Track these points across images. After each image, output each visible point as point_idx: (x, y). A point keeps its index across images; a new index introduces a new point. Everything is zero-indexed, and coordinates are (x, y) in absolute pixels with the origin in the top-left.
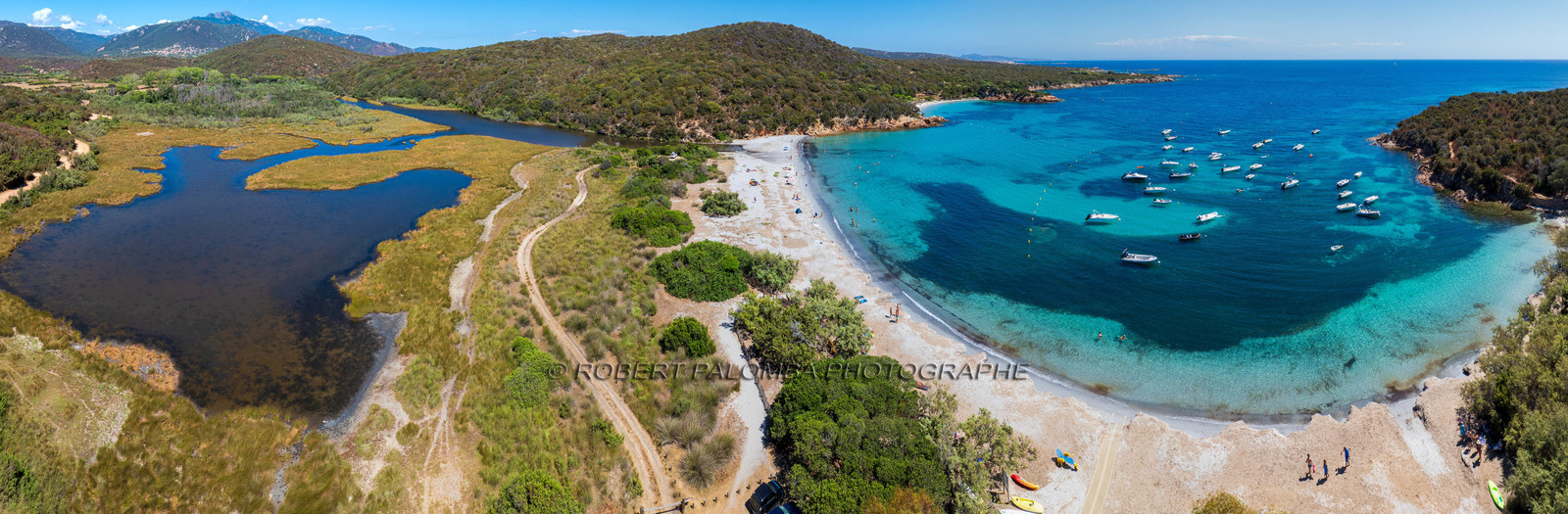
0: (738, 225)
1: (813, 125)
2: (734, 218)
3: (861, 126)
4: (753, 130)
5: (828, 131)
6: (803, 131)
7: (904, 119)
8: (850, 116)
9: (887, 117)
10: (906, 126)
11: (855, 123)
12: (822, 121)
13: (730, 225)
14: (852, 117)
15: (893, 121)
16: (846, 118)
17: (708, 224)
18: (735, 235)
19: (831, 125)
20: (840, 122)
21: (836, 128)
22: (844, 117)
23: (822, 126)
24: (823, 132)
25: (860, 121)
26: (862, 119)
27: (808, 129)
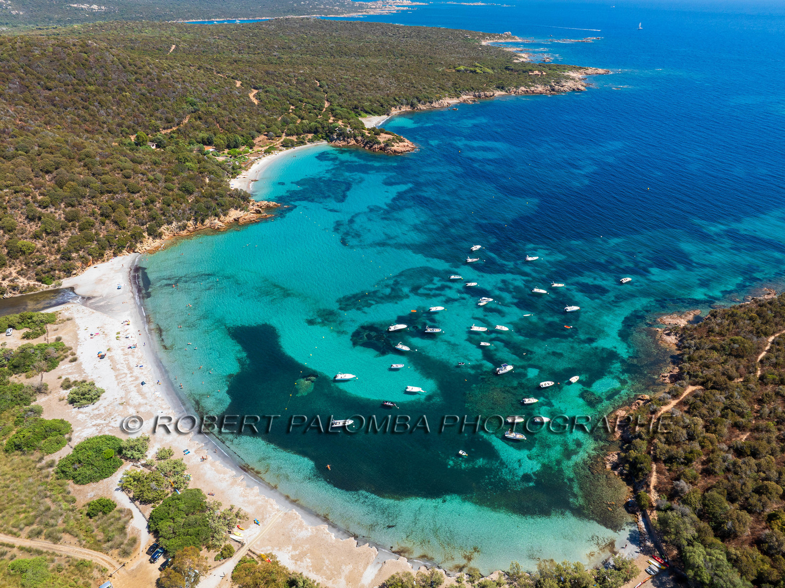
0: (102, 411)
1: (141, 242)
2: (97, 403)
3: (191, 228)
4: (78, 264)
5: (158, 242)
6: (132, 249)
7: (234, 214)
8: (178, 221)
9: (216, 215)
10: (237, 220)
11: (184, 228)
12: (149, 234)
13: (96, 412)
14: (180, 221)
15: (222, 218)
16: (174, 224)
17: (80, 416)
18: (103, 422)
19: (160, 236)
20: (168, 229)
21: (166, 238)
22: (171, 223)
23: (151, 238)
24: (152, 245)
25: (189, 224)
26: (191, 222)
27: (136, 247)
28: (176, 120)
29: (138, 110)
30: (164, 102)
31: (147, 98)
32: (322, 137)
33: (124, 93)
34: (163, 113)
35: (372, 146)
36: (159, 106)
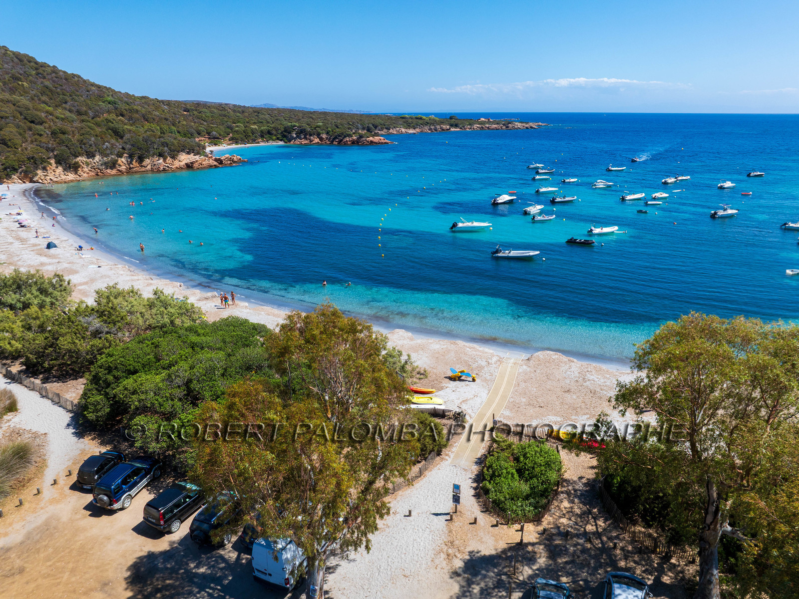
1: (44, 169)
3: (123, 168)
5: (71, 176)
6: (28, 176)
7: (184, 158)
8: (103, 154)
9: (161, 155)
10: (189, 166)
11: (113, 165)
12: (58, 163)
14: (107, 156)
15: (169, 160)
16: (97, 158)
19: (75, 168)
20: (88, 164)
21: (85, 175)
22: (93, 156)
23: (60, 169)
24: (63, 177)
25: (119, 162)
26: (123, 160)
27: (36, 175)
28: (91, 113)
29: (39, 100)
30: (74, 97)
31: (51, 91)
32: (278, 139)
33: (20, 83)
34: (74, 106)
35: (341, 140)
36: (68, 99)
